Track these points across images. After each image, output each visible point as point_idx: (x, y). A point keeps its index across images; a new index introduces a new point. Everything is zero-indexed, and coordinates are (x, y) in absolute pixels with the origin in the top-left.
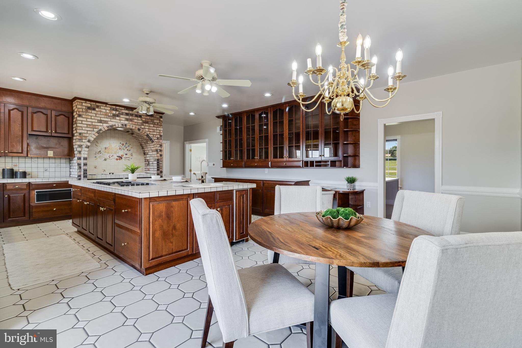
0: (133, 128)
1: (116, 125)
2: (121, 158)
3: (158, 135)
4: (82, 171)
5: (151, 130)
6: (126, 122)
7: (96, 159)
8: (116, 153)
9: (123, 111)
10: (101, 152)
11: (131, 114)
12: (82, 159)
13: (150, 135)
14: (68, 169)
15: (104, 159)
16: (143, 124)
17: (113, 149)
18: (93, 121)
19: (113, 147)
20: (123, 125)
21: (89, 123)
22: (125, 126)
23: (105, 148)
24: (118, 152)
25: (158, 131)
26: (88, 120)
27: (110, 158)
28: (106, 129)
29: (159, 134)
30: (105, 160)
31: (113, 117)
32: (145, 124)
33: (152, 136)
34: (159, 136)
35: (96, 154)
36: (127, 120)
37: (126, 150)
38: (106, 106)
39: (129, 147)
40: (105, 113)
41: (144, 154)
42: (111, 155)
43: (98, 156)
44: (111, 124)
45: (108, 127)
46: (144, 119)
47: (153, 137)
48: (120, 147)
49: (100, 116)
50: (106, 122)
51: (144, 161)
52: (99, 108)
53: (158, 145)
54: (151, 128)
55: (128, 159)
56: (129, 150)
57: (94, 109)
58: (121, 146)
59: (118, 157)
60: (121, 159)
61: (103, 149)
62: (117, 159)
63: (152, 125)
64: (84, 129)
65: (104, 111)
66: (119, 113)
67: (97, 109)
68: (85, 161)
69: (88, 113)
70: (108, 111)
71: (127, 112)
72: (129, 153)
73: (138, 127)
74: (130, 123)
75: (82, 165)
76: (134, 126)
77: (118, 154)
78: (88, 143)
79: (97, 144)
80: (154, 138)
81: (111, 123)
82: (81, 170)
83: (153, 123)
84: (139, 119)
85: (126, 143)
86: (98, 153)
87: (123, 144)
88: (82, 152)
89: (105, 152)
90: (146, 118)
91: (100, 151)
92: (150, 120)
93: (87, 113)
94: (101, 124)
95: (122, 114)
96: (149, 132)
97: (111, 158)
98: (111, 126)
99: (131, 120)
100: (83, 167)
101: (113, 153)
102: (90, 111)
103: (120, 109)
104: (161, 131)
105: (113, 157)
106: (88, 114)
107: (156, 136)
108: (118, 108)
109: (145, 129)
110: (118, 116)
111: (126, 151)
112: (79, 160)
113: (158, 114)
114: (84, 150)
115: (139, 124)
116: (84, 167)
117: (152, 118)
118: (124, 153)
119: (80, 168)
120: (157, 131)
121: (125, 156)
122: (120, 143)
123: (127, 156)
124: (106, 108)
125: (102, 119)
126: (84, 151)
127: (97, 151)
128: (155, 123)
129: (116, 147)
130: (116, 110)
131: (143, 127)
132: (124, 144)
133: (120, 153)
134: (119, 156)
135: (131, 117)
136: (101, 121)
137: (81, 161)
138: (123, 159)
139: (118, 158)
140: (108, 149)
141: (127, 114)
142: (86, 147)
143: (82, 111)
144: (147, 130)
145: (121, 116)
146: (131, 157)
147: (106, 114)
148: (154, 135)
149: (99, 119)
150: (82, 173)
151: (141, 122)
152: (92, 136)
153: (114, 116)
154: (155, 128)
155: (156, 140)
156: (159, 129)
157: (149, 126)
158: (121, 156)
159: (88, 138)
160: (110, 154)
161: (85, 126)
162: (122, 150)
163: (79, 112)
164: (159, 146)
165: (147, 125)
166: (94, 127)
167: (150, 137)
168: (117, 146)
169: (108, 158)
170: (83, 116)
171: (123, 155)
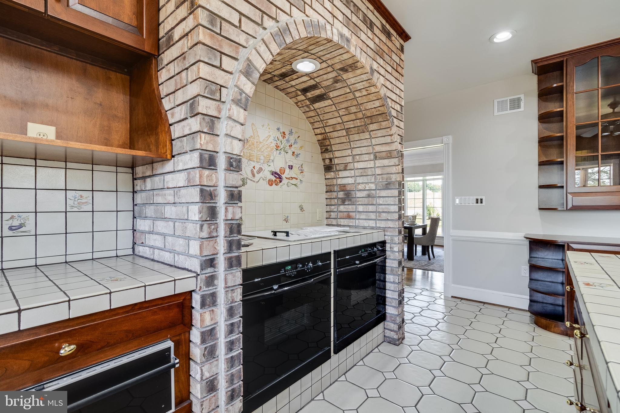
0: (362, 60)
1: (326, 29)
2: (278, 176)
4: (222, 231)
5: (388, 84)
8: (267, 161)
12: (222, 162)
13: (387, 98)
14: (125, 220)
17: (261, 146)
19: (261, 138)
23: (244, 142)
24: (272, 158)
25: (398, 92)
27: (254, 175)
29: (399, 102)
32: (378, 59)
34: (399, 108)
37: (290, 153)
39: (295, 145)
41: (328, 168)
46: (377, 41)
48: (279, 142)
51: (325, 190)
54: (388, 76)
55: (294, 181)
56: (297, 156)
58: (281, 138)
59: (272, 174)
60: (281, 181)
62: (270, 183)
63: (389, 69)
68: (234, 179)
72: (296, 164)
74: (354, 38)
75: (222, 197)
76: (362, 53)
77: (272, 164)
78: (243, 78)
82: (216, 229)
83: (391, 61)
84: (369, 33)
87: (284, 133)
88: (222, 127)
90: (380, 40)
92: (386, 49)
96: (385, 89)
97: (258, 176)
98: (316, 27)
100: (226, 209)
101: (262, 161)
104: (402, 95)
105: (261, 174)
107: (396, 107)
109: (379, 76)
111: (290, 159)
112: (206, 172)
114: (230, 118)
115: (369, 52)
116: (230, 209)
118: (286, 164)
119: (212, 213)
120: (396, 90)
121: (287, 173)
122: (278, 129)
123: (292, 173)
126: (231, 123)
128: (393, 64)
129: (269, 141)
131: (376, 66)
132: (287, 133)
133: (278, 162)
134: (275, 173)
137: (217, 179)
138: (283, 182)
139: (273, 178)
142: (237, 102)
146: (301, 177)
148: (392, 101)
150: (221, 245)
152: (258, 48)
154: (393, 81)
155: (395, 121)
156: (399, 85)
157: (385, 69)
158: (280, 170)
159: (243, 54)
160: (253, 164)
162: (283, 152)
165: (382, 62)
166: (264, 7)
168: (271, 139)
169: (250, 176)
171: (283, 171)
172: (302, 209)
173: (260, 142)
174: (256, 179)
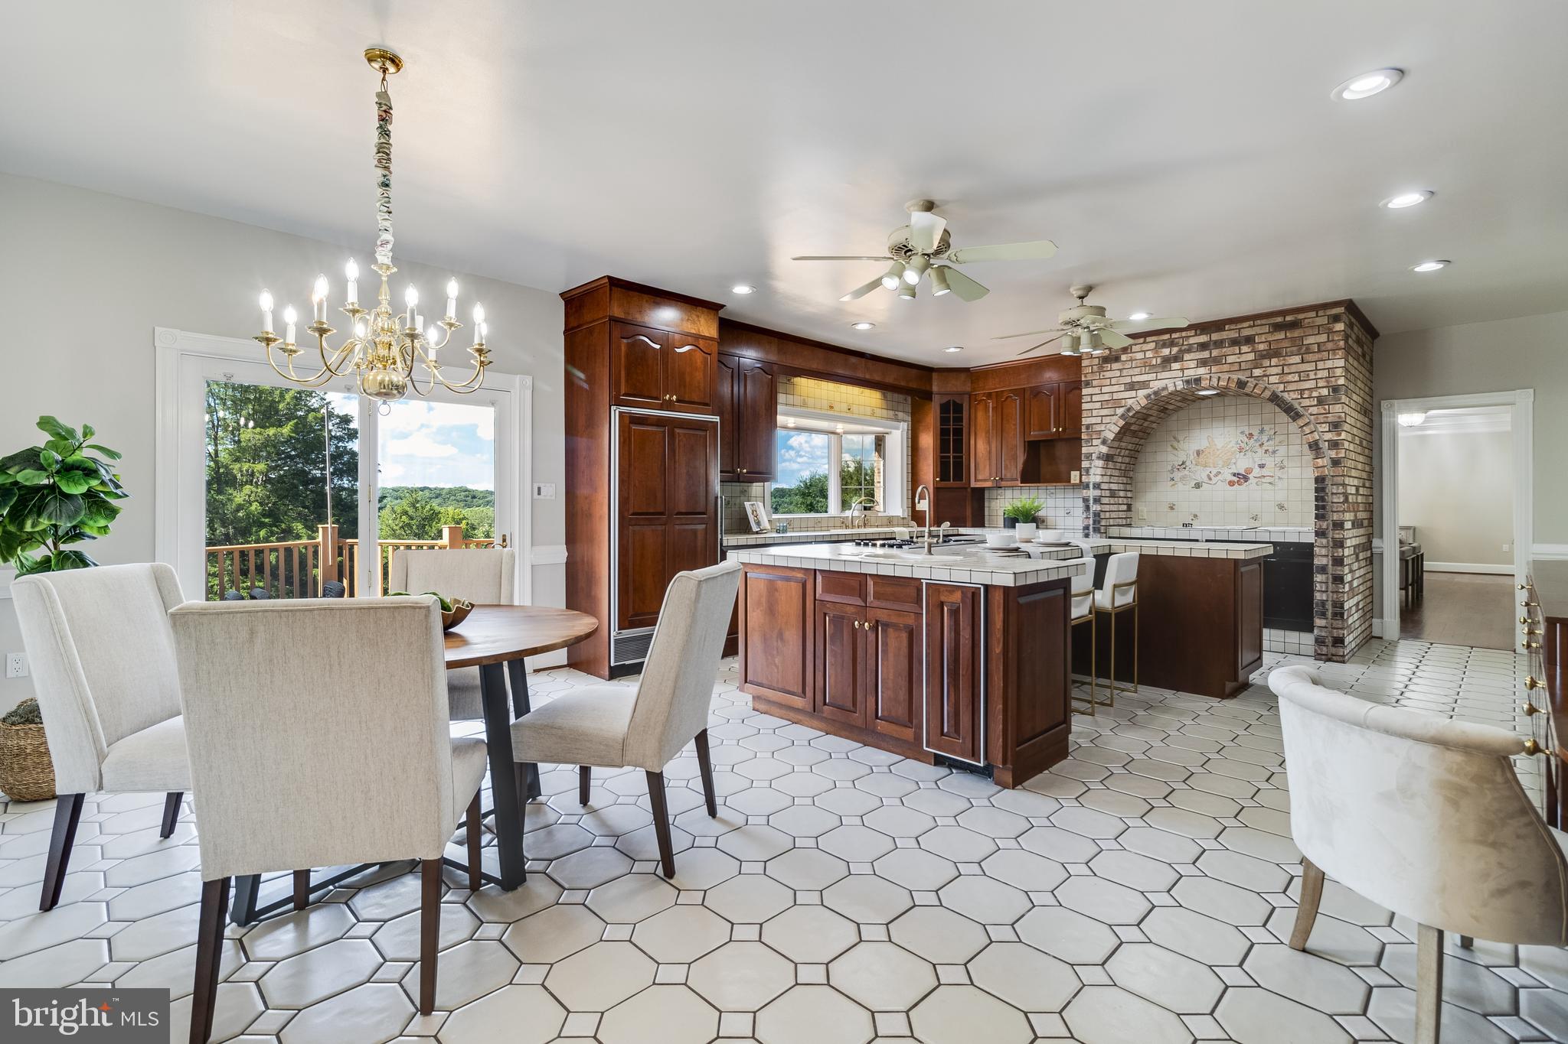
0: (1221, 383)
1: (1168, 386)
2: (1242, 478)
3: (1320, 390)
5: (1290, 378)
6: (1202, 371)
7: (1173, 485)
8: (1227, 464)
9: (1192, 341)
10: (1187, 464)
11: (1215, 342)
13: (1286, 395)
15: (1193, 484)
16: (1258, 361)
17: (1218, 453)
18: (1115, 388)
19: (1219, 446)
20: (1188, 382)
21: (1106, 397)
22: (1196, 384)
23: (1198, 453)
24: (1234, 461)
25: (1325, 374)
26: (1105, 389)
28: (1144, 402)
29: (1325, 384)
30: (1198, 486)
31: (1164, 367)
32: (1266, 363)
33: (1296, 395)
34: (1325, 392)
35: (1172, 471)
36: (1203, 363)
37: (1261, 451)
38: (1144, 342)
39: (1271, 442)
40: (1142, 361)
42: (1214, 472)
43: (1177, 475)
44: (1156, 389)
45: (1148, 397)
46: (1261, 347)
47: (1302, 398)
48: (1242, 445)
49: (1131, 372)
50: (1144, 385)
52: (1129, 351)
53: (1324, 425)
54: (1293, 369)
55: (1266, 479)
56: (1274, 452)
57: (1117, 359)
58: (1246, 440)
59: (1234, 475)
60: (1246, 482)
61: (1192, 457)
62: (1231, 483)
63: (1297, 359)
64: (1095, 413)
65: (1140, 356)
66: (1180, 350)
67: (1124, 357)
69: (1105, 373)
70: (1149, 354)
71: (1203, 339)
72: (1269, 461)
73: (1235, 377)
74: (1214, 369)
76: (1227, 376)
77: (1234, 467)
78: (1102, 446)
79: (1175, 444)
80: (1306, 402)
81: (1156, 385)
82: (1089, 515)
83: (1300, 349)
84: (1245, 349)
85: (1262, 431)
86: (1178, 469)
87: (1251, 434)
89: (1196, 465)
90: (1270, 342)
91: (1183, 463)
92: (1286, 344)
93: (1102, 374)
94: (1133, 393)
95: (1189, 351)
96: (1282, 385)
97: (1214, 480)
98: (1156, 393)
99: (1216, 361)
101: (1220, 466)
102: (1109, 365)
103: (1183, 338)
104: (1339, 372)
105: (1220, 477)
106: (1103, 376)
107: (1315, 394)
108: (1176, 337)
109: (1266, 379)
110: (1176, 359)
111: (1259, 456)
113: (1321, 313)
115: (1243, 366)
117: (1297, 333)
118: (1255, 462)
120: (1316, 374)
121: (1257, 472)
122: (1242, 433)
123: (1265, 472)
124: (1145, 347)
125: (1135, 379)
127: (1176, 464)
128: (1307, 349)
129: (1231, 445)
130: (1172, 343)
131: (1257, 372)
132: (1256, 433)
133: (1242, 464)
134: (1238, 474)
135: (1215, 353)
136: (1132, 387)
138: (1249, 482)
139: (1235, 479)
140: (1204, 454)
141: (1203, 346)
143: (1092, 372)
144: (1273, 379)
145: (1187, 357)
146: (1279, 473)
147: (1146, 364)
148: (1302, 391)
149: (1128, 380)
151: (1251, 356)
152: (1110, 428)
153: (1167, 361)
154: (1311, 367)
155: (1314, 410)
156: (1329, 364)
157: (1283, 366)
158: (1246, 471)
160: (1209, 469)
161: (1098, 405)
162: (1249, 453)
163: (1086, 377)
164: (1325, 427)
165: (1274, 361)
166: (1116, 403)
167: (1283, 401)
168: (1233, 444)
169: (1206, 479)
170: (1095, 383)
171: (1249, 471)
172: (1281, 507)
173: (1218, 450)
174: (1213, 482)
